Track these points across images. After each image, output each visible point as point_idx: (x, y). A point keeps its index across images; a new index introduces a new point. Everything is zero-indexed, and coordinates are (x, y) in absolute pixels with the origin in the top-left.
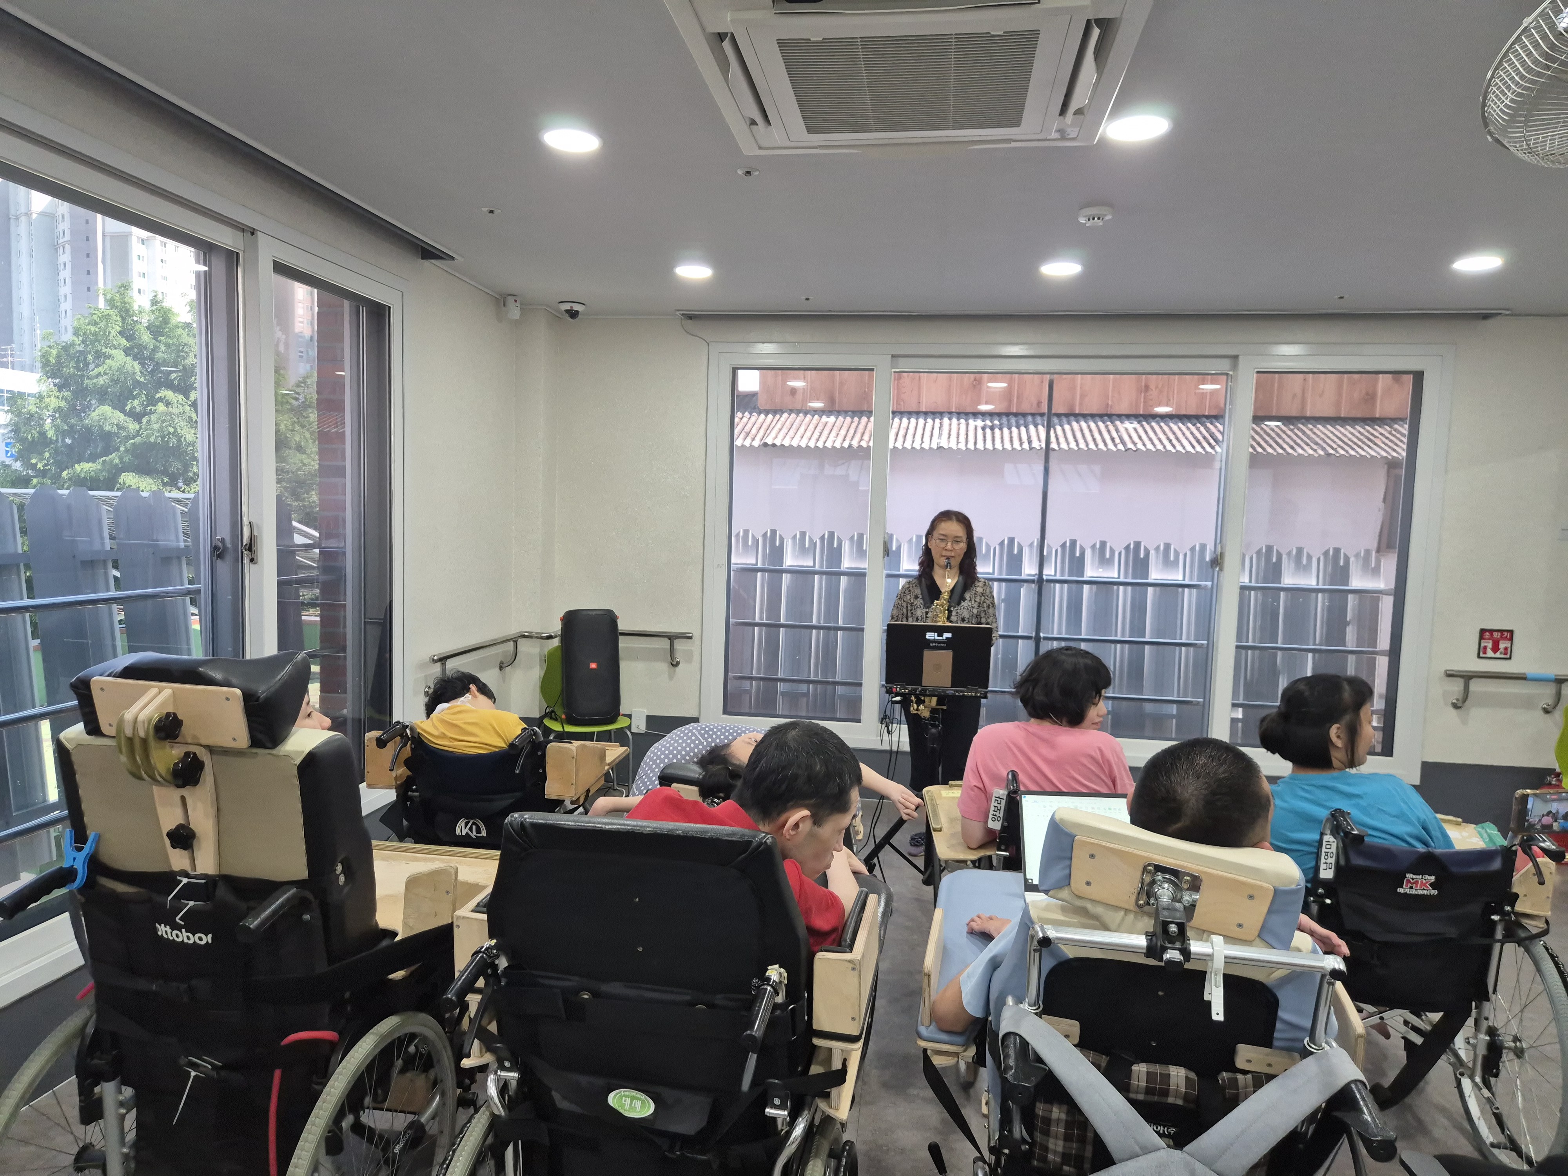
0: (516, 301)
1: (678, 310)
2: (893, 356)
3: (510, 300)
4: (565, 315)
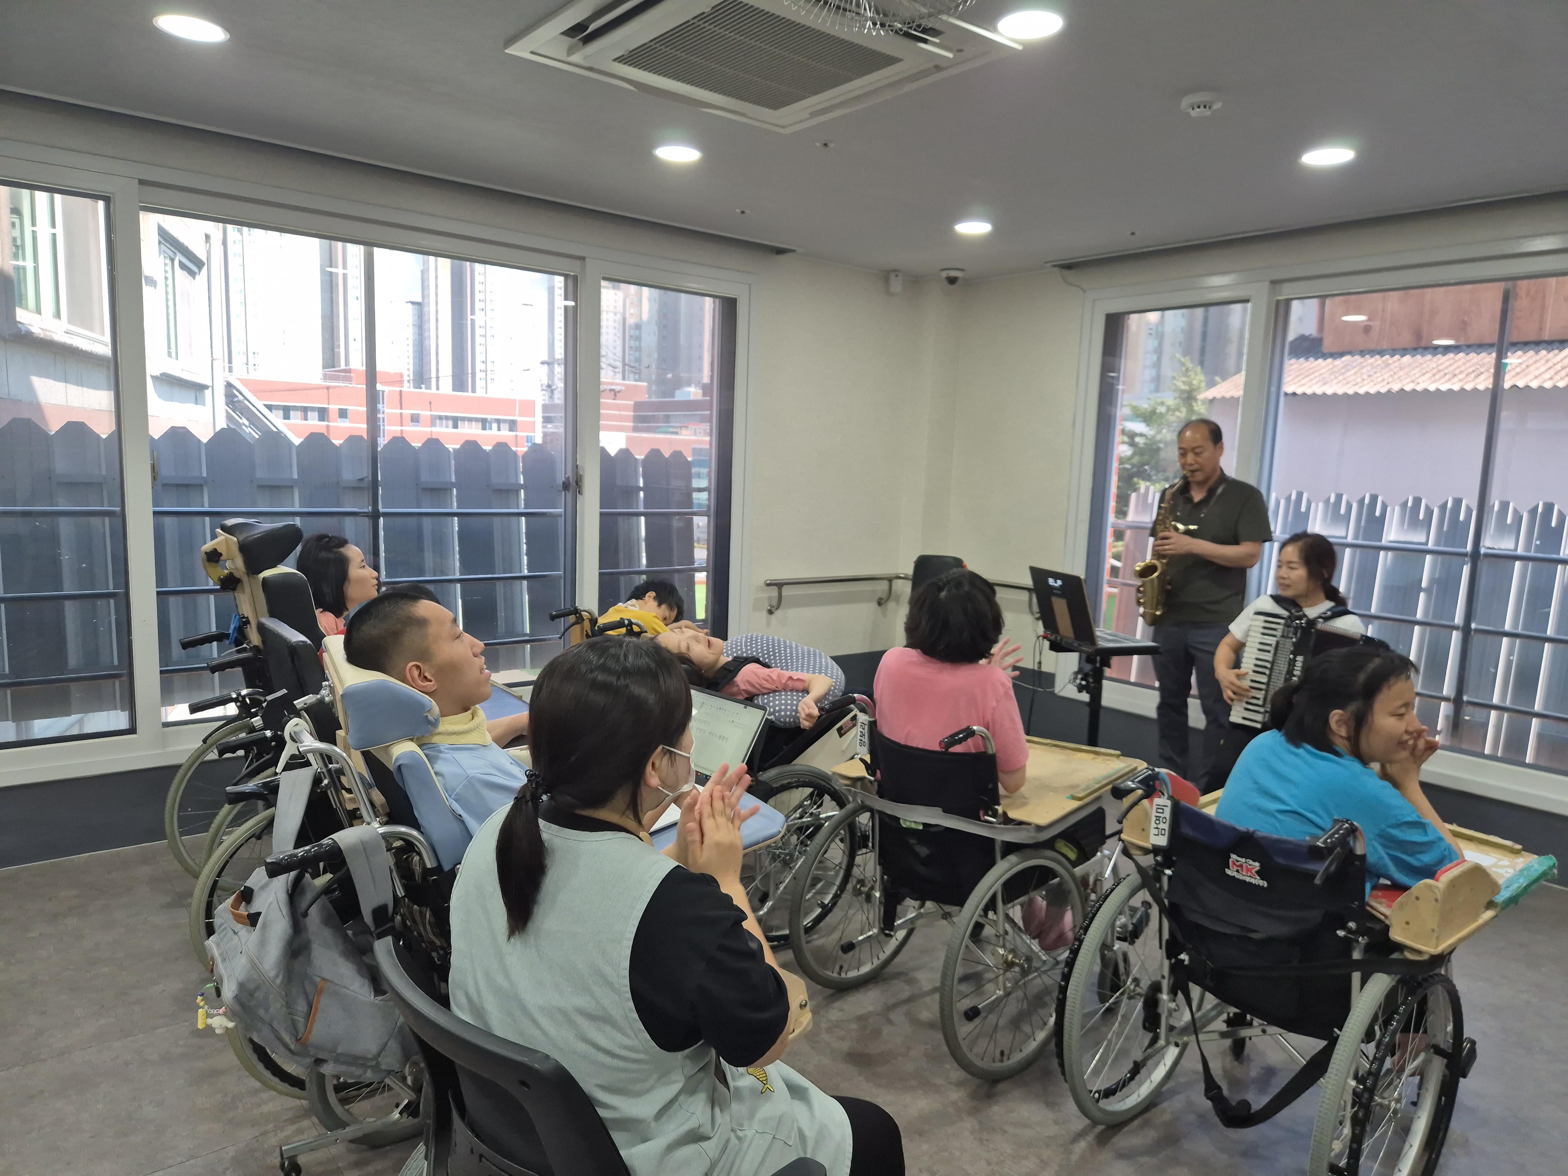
0: (897, 276)
1: (1047, 262)
2: (1274, 282)
3: (892, 276)
4: (946, 283)
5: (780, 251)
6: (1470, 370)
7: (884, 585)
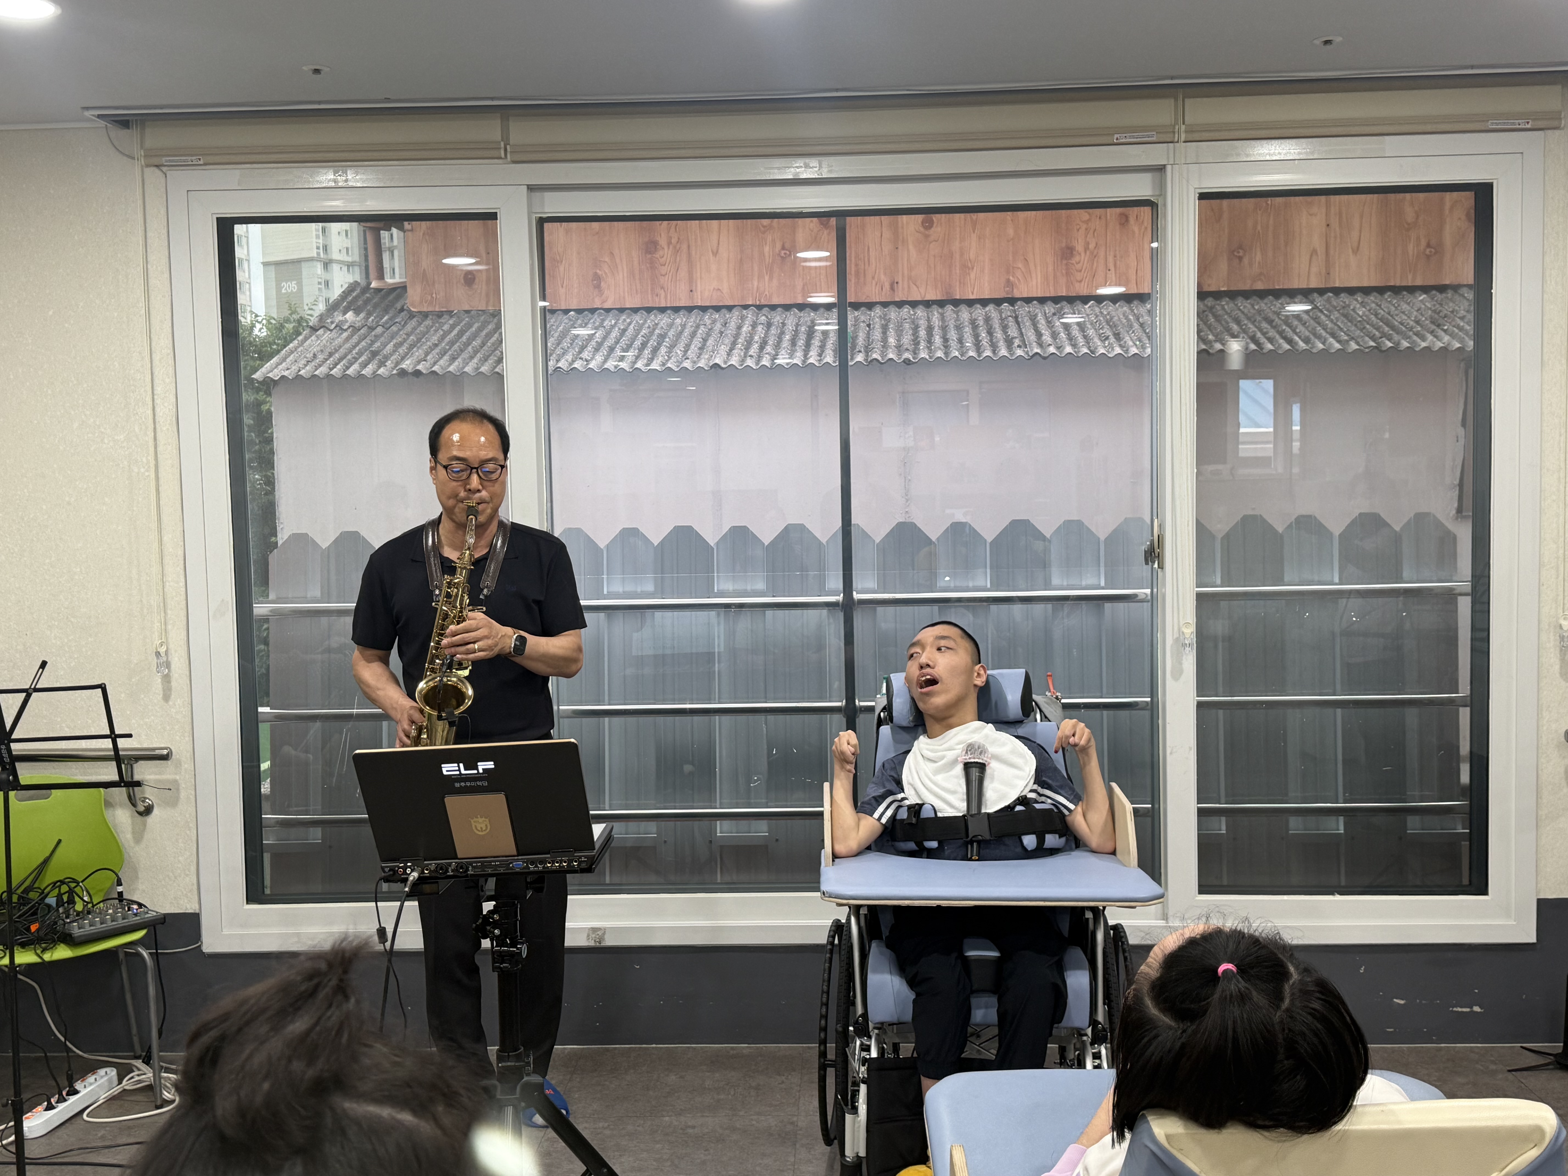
2: (531, 188)
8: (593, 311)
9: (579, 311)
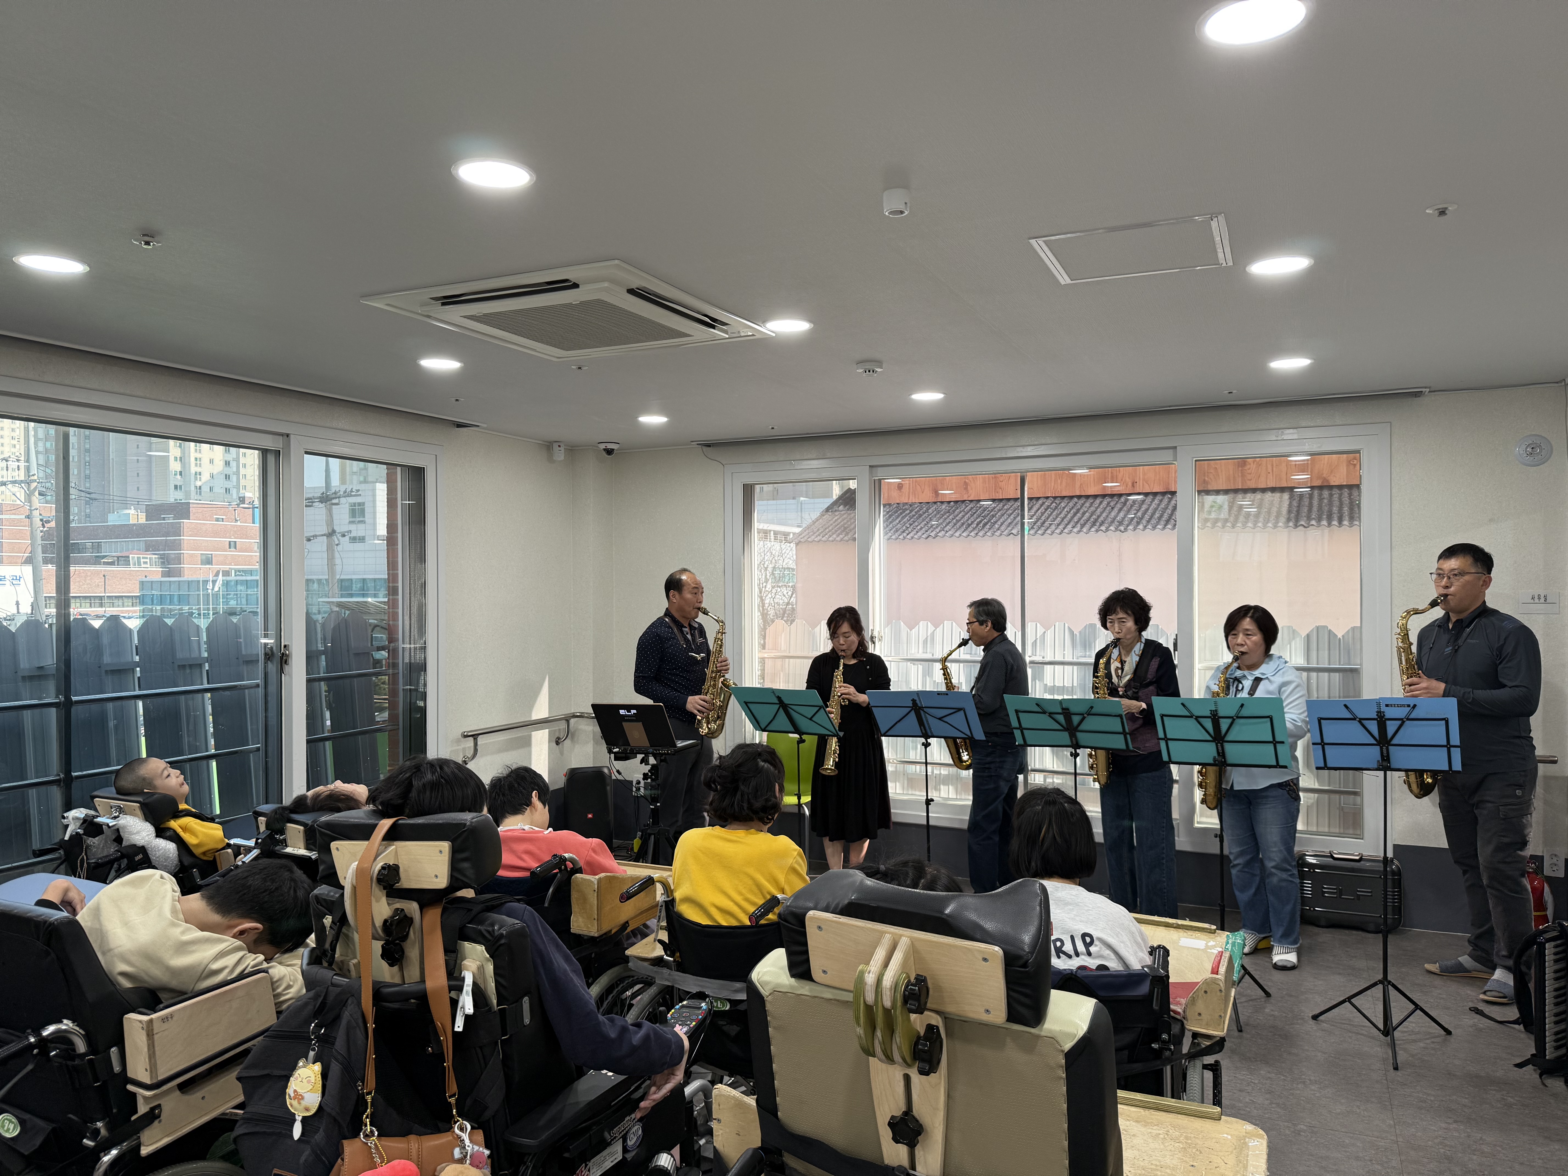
0: (559, 446)
2: (870, 466)
3: (555, 446)
4: (604, 453)
5: (460, 425)
6: (978, 520)
7: (563, 725)
8: (963, 501)
9: (956, 502)
